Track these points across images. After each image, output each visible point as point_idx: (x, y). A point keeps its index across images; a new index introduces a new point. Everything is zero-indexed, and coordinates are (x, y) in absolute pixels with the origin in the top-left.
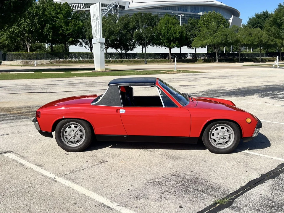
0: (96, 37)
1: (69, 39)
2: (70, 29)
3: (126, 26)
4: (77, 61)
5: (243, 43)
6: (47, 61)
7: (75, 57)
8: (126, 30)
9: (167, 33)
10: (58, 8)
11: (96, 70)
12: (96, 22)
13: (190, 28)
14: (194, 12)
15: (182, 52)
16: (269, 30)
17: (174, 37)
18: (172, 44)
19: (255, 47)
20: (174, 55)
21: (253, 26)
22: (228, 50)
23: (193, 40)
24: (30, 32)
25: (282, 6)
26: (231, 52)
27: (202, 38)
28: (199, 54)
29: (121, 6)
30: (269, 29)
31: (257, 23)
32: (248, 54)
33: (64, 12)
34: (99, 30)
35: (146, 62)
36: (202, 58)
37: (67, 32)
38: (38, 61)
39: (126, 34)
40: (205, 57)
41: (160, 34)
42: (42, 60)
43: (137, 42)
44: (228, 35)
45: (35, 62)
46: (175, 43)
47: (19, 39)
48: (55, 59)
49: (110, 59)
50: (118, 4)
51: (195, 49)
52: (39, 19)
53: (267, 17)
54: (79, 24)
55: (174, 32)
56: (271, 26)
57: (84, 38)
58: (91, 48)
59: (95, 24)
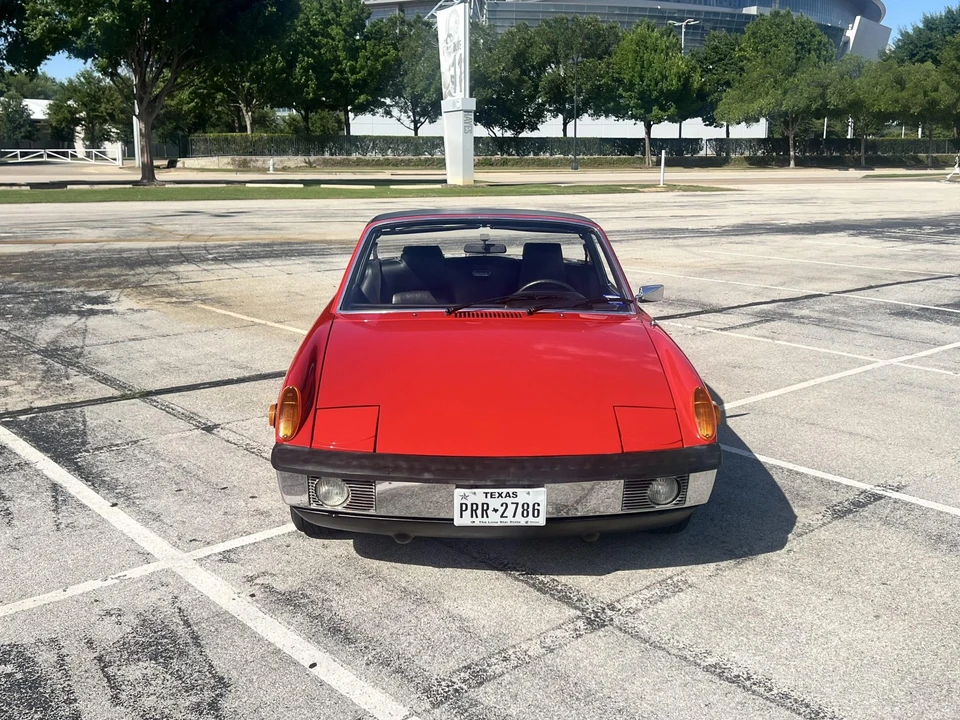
0: (451, 95)
1: (356, 96)
2: (362, 68)
3: (520, 59)
4: (379, 160)
6: (298, 160)
7: (373, 148)
8: (518, 71)
9: (642, 78)
10: (330, 8)
11: (449, 182)
12: (453, 55)
13: (712, 64)
14: (730, 6)
15: (683, 136)
16: (951, 71)
17: (661, 91)
18: (655, 109)
20: (659, 144)
21: (914, 55)
22: (835, 129)
23: (718, 101)
26: (849, 137)
27: (747, 94)
28: (737, 140)
30: (954, 65)
31: (925, 46)
33: (345, 19)
34: (460, 77)
35: (576, 165)
36: (747, 154)
37: (352, 78)
39: (521, 82)
40: (755, 152)
41: (620, 81)
42: (285, 158)
43: (550, 106)
44: (830, 84)
45: (271, 161)
46: (663, 108)
48: (317, 153)
51: (725, 128)
54: (385, 55)
55: (661, 73)
56: (959, 59)
57: (397, 93)
58: (415, 122)
59: (450, 61)
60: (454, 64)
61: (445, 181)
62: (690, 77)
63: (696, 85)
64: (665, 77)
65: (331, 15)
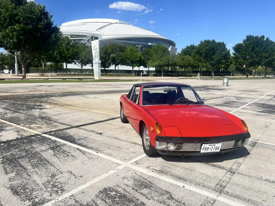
0: (95, 60)
1: (68, 60)
3: (105, 52)
4: (74, 74)
5: (179, 65)
6: (55, 74)
7: (73, 71)
8: (105, 55)
9: (132, 57)
13: (145, 55)
14: (145, 43)
15: (140, 70)
16: (194, 57)
17: (136, 60)
18: (135, 64)
19: (186, 67)
20: (135, 71)
21: (185, 54)
22: (167, 69)
23: (147, 62)
25: (202, 42)
26: (170, 70)
27: (153, 61)
28: (151, 71)
29: (95, 37)
31: (187, 52)
32: (181, 72)
33: (65, 42)
34: (97, 56)
35: (119, 76)
36: (153, 74)
38: (51, 74)
39: (106, 57)
40: (155, 73)
41: (127, 58)
43: (112, 63)
44: (170, 59)
45: (49, 74)
46: (136, 64)
48: (60, 72)
50: (93, 36)
51: (148, 68)
53: (193, 48)
54: (75, 50)
55: (136, 56)
56: (196, 55)
57: (78, 59)
58: (82, 66)
59: (95, 52)
60: (96, 53)
61: (94, 79)
62: (141, 57)
63: (143, 59)
64: (136, 57)
65: (62, 41)
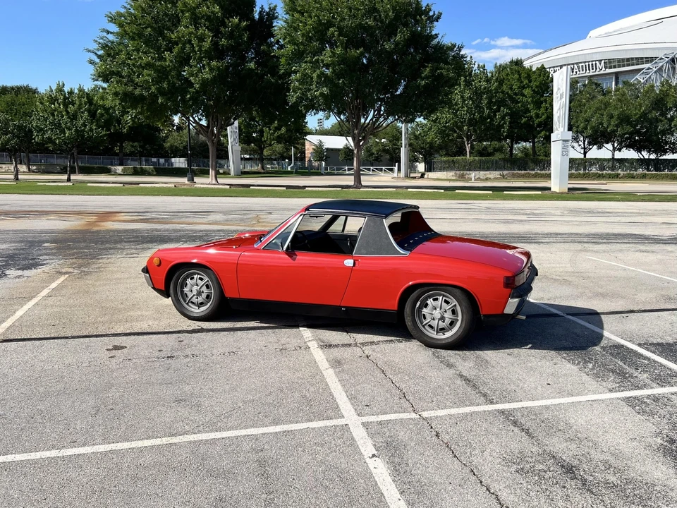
0: (557, 130)
1: (539, 133)
2: (543, 114)
6: (496, 174)
10: (526, 78)
11: (552, 190)
12: (560, 102)
24: (472, 122)
33: (534, 84)
34: (562, 117)
37: (537, 121)
38: (482, 173)
42: (488, 172)
45: (473, 174)
47: (455, 135)
48: (510, 169)
49: (619, 172)
50: (676, 57)
52: (490, 99)
58: (584, 148)
59: (558, 108)
61: (550, 189)
65: (526, 82)
